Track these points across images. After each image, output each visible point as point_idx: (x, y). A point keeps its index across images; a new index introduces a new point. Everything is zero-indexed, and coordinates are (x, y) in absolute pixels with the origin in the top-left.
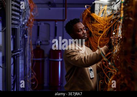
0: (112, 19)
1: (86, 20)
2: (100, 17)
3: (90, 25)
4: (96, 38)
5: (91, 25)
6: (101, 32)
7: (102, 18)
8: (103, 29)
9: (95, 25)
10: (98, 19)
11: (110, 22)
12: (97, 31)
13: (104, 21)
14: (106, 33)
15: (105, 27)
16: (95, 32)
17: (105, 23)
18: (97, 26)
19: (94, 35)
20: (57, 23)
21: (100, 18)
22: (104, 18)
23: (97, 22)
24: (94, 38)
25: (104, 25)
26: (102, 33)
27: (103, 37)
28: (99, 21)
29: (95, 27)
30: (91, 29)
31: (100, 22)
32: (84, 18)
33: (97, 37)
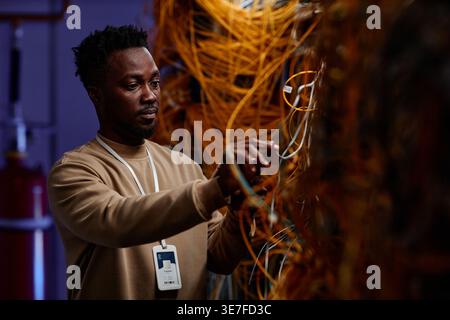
0: (295, 18)
1: (172, 23)
2: (239, 7)
3: (190, 49)
4: (221, 108)
5: (198, 46)
6: (244, 81)
7: (248, 16)
8: (255, 68)
9: (217, 48)
10: (232, 17)
11: (286, 35)
12: (225, 75)
13: (260, 27)
14: (269, 87)
15: (263, 56)
16: (215, 80)
17: (263, 40)
18: (226, 53)
19: (210, 98)
20: (20, 33)
21: (240, 13)
22: (260, 14)
23: (224, 32)
24: (210, 110)
25: (258, 47)
26: (250, 87)
27: (255, 106)
28: (235, 28)
29: (215, 58)
30: (194, 64)
31: (241, 33)
32: (163, 13)
33: (224, 105)
